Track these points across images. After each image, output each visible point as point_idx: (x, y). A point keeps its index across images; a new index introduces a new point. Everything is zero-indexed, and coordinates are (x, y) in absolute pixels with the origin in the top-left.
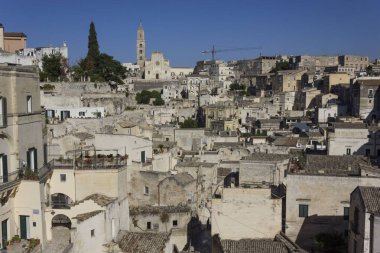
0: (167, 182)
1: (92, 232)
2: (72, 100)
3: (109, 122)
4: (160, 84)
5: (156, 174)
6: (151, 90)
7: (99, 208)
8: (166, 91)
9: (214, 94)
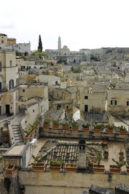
0: (65, 92)
1: (33, 111)
2: (31, 62)
3: (45, 70)
4: (67, 57)
5: (61, 89)
6: (63, 59)
7: (37, 102)
8: (68, 59)
9: (85, 60)
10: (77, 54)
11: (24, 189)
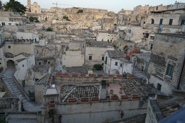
0: (45, 49)
1: (23, 65)
2: (5, 18)
4: (37, 15)
5: (41, 46)
6: (34, 17)
7: (25, 57)
8: (39, 17)
9: (57, 19)
10: (48, 12)
11: (61, 117)
